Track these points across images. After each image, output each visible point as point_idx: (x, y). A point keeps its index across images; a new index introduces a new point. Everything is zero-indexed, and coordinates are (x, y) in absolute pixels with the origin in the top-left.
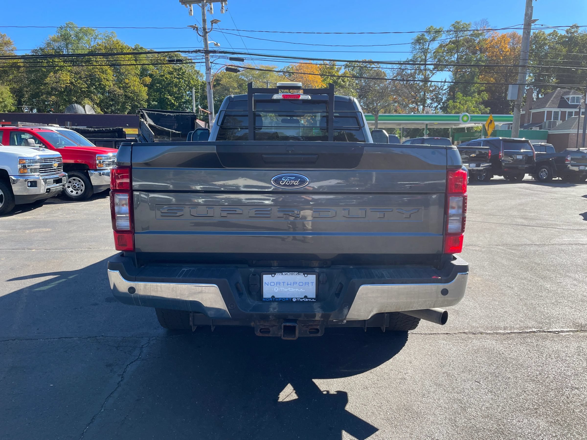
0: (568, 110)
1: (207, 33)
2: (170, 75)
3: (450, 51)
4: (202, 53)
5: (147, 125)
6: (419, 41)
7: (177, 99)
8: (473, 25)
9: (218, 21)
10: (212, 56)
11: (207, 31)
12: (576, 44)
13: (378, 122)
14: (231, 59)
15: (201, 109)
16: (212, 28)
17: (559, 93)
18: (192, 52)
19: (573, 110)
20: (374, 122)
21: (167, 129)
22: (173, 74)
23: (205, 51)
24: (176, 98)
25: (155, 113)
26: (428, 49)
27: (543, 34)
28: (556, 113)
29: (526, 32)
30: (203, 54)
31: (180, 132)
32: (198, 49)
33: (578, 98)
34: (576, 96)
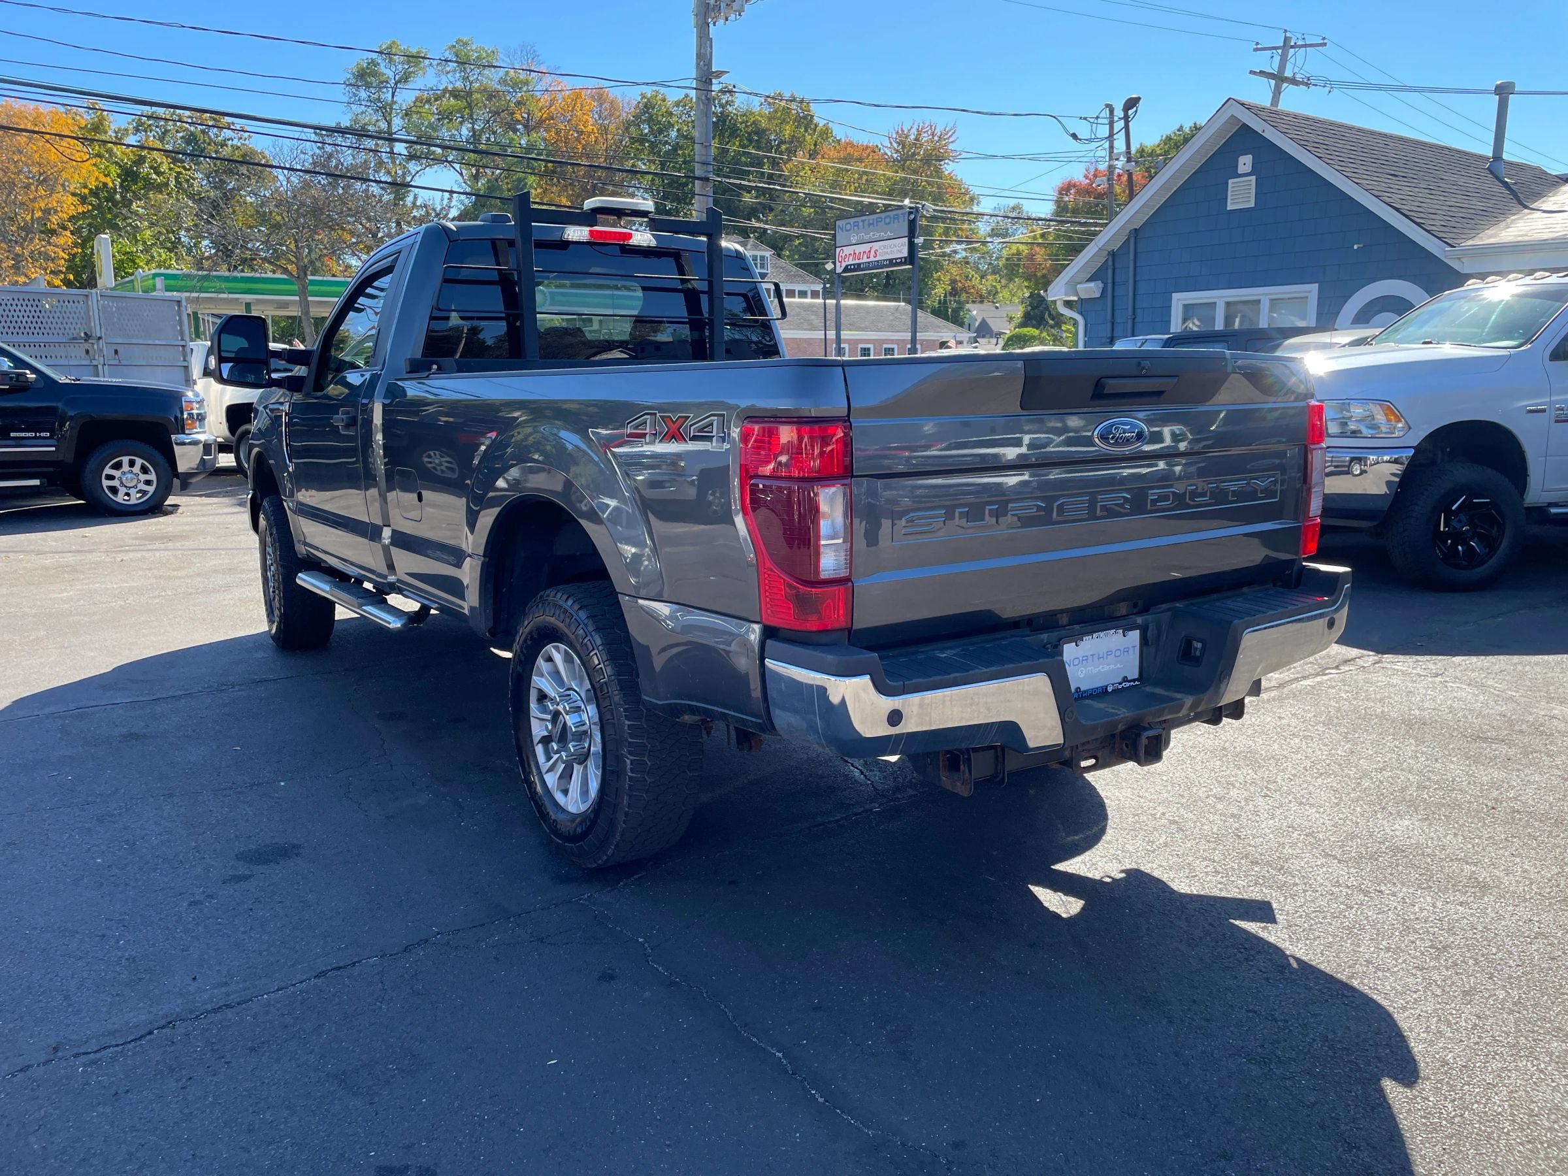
3: (446, 116)
6: (365, 76)
8: (501, 56)
12: (734, 132)
13: (310, 299)
20: (297, 298)
26: (394, 102)
27: (664, 100)
29: (703, 98)
33: (762, 258)
34: (759, 253)
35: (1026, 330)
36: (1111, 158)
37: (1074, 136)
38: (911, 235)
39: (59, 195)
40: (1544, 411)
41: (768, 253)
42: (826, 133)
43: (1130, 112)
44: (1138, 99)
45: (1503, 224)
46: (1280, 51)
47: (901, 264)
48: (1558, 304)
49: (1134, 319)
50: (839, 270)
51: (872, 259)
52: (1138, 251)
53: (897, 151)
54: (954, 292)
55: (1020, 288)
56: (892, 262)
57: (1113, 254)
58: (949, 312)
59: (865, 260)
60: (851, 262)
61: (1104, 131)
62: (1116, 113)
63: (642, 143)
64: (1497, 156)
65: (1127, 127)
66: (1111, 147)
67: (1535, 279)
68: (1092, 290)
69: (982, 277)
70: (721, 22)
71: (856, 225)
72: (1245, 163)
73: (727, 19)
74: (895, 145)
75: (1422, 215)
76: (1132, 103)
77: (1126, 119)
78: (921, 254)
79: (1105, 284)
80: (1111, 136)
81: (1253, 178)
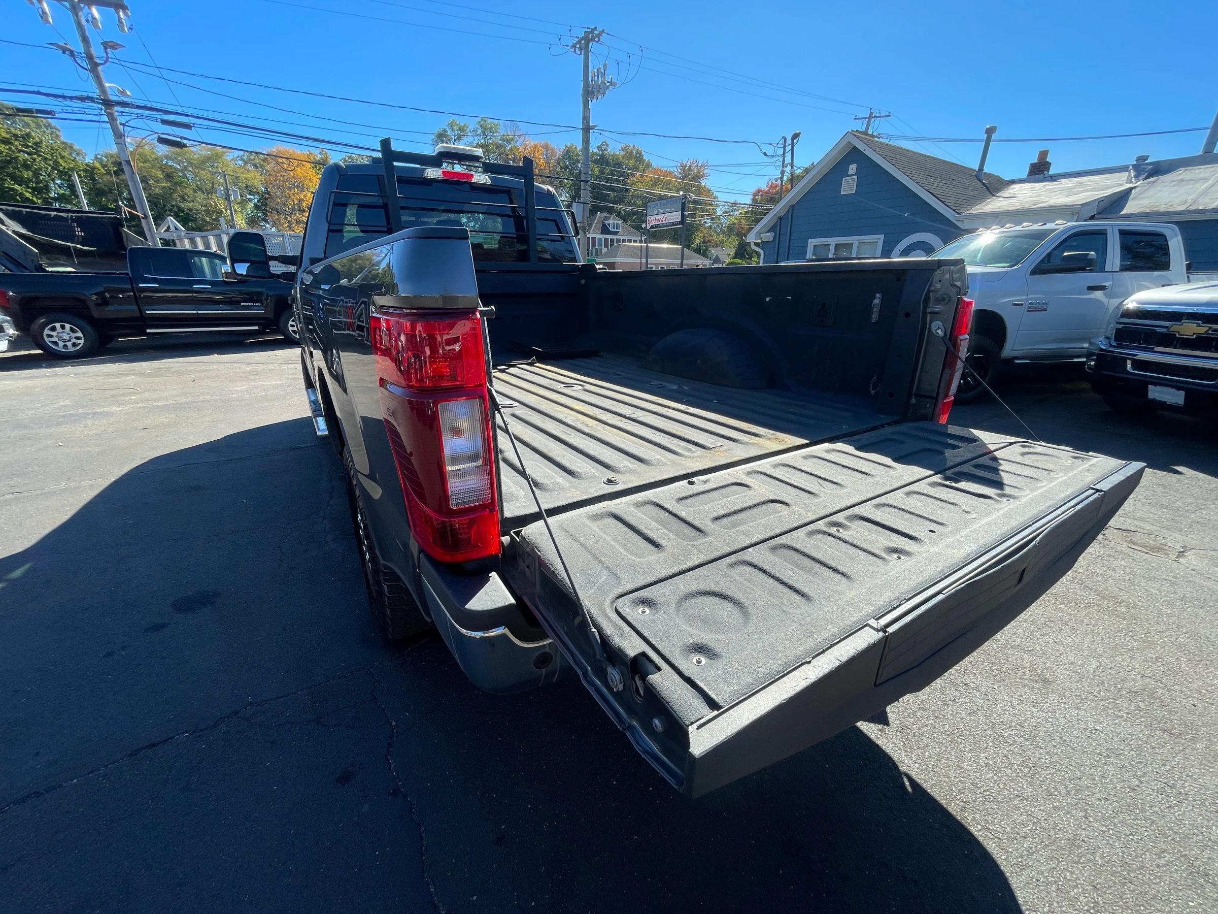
0: (610, 237)
1: (97, 65)
2: (5, 145)
4: (98, 103)
5: (10, 233)
7: (37, 191)
9: (118, 45)
10: (122, 112)
11: (98, 61)
12: (608, 164)
14: (164, 122)
15: (126, 208)
16: (107, 58)
17: (600, 217)
18: (71, 98)
19: (615, 237)
21: (62, 242)
22: (11, 144)
23: (102, 99)
24: (34, 189)
25: (22, 211)
27: (576, 148)
28: (600, 239)
30: (100, 106)
31: (93, 249)
32: (85, 94)
33: (618, 224)
34: (616, 222)
35: (735, 260)
36: (783, 167)
37: (765, 154)
38: (683, 210)
39: (305, 193)
40: (1022, 304)
41: (620, 222)
42: (648, 165)
43: (795, 141)
44: (800, 133)
45: (984, 203)
46: (867, 120)
47: (677, 225)
48: (1038, 241)
49: (788, 252)
50: (648, 228)
51: (664, 222)
52: (793, 216)
53: (680, 173)
54: (704, 242)
55: (734, 241)
56: (673, 224)
57: (780, 218)
58: (702, 251)
59: (661, 222)
60: (654, 224)
61: (781, 151)
62: (787, 141)
63: (566, 169)
64: (981, 168)
65: (792, 150)
66: (784, 160)
67: (1023, 227)
68: (768, 237)
69: (717, 235)
70: (595, 100)
71: (657, 205)
72: (852, 169)
73: (597, 99)
74: (680, 171)
75: (944, 197)
76: (796, 136)
77: (793, 145)
78: (688, 220)
79: (775, 234)
80: (784, 154)
81: (856, 177)
